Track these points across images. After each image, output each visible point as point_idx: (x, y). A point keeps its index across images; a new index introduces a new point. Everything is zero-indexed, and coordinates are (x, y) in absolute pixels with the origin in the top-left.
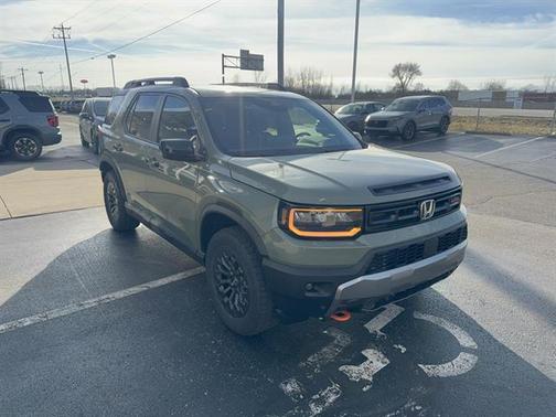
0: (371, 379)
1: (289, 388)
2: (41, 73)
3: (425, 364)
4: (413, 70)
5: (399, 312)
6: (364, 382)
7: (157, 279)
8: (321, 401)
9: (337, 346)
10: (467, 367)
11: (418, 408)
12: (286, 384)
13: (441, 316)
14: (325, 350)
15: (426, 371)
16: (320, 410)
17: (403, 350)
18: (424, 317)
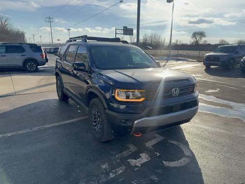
0: (140, 165)
1: (104, 166)
2: (41, 36)
3: (166, 161)
4: (202, 34)
5: (162, 139)
6: (136, 166)
7: (64, 121)
8: (116, 172)
9: (130, 151)
10: (184, 163)
11: (155, 178)
12: (103, 165)
13: (180, 142)
14: (124, 152)
15: (165, 164)
16: (114, 176)
17: (158, 154)
18: (172, 142)
